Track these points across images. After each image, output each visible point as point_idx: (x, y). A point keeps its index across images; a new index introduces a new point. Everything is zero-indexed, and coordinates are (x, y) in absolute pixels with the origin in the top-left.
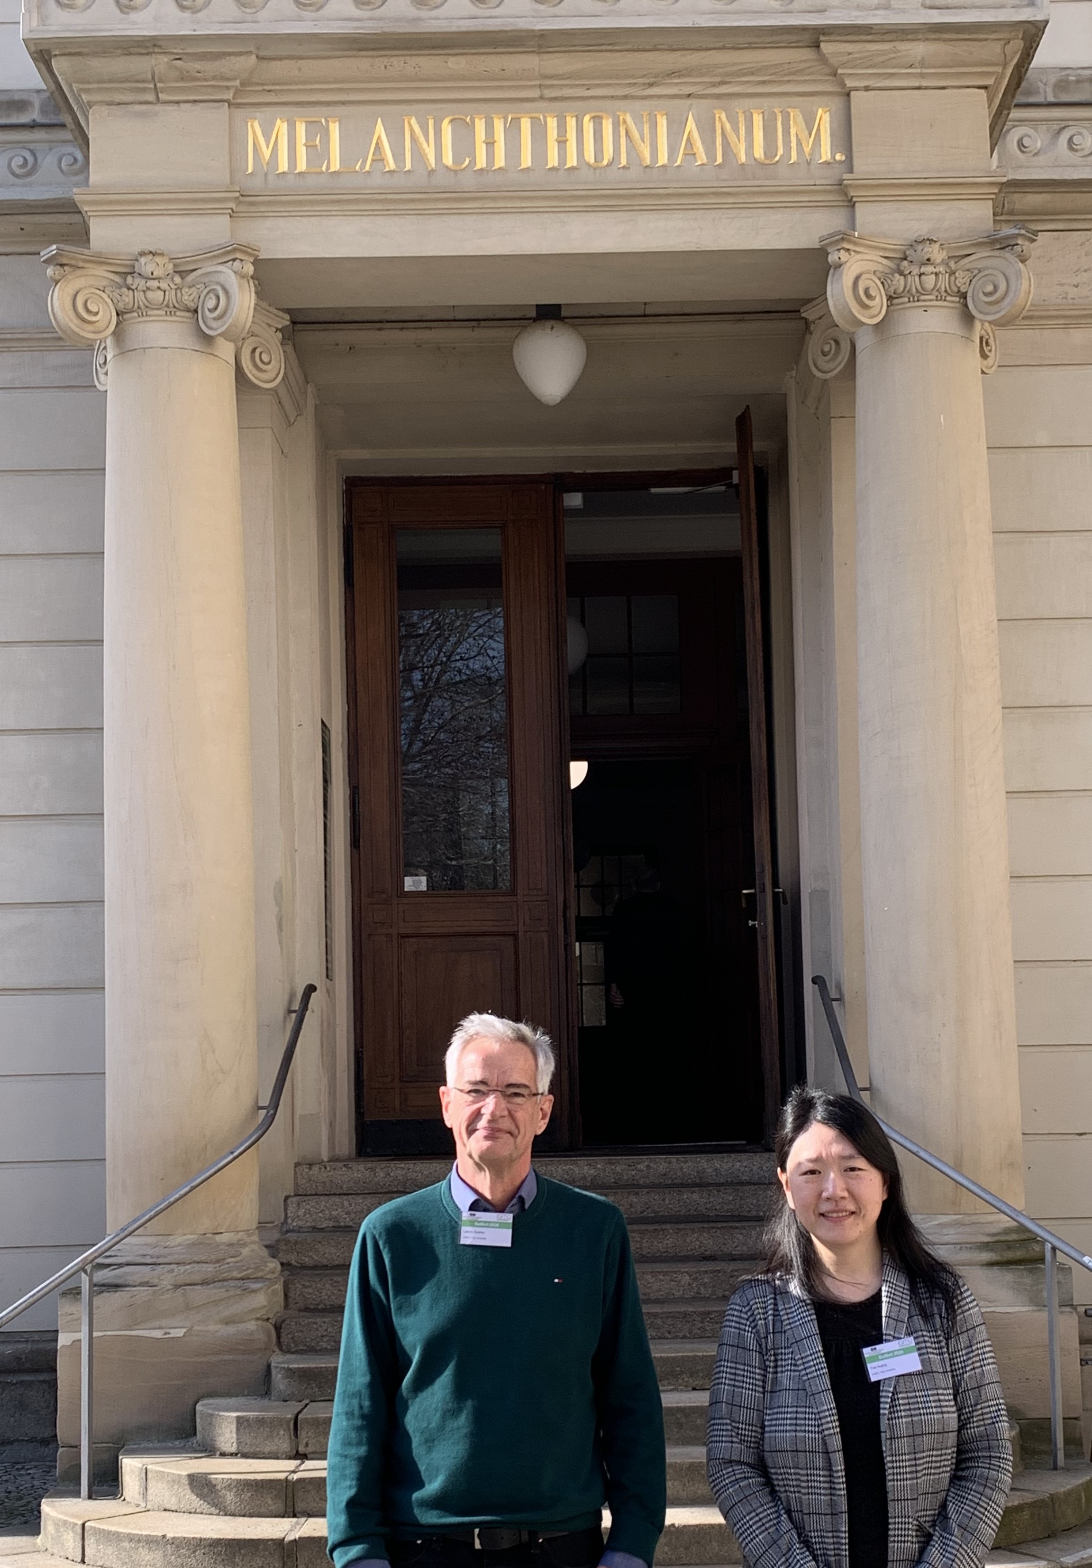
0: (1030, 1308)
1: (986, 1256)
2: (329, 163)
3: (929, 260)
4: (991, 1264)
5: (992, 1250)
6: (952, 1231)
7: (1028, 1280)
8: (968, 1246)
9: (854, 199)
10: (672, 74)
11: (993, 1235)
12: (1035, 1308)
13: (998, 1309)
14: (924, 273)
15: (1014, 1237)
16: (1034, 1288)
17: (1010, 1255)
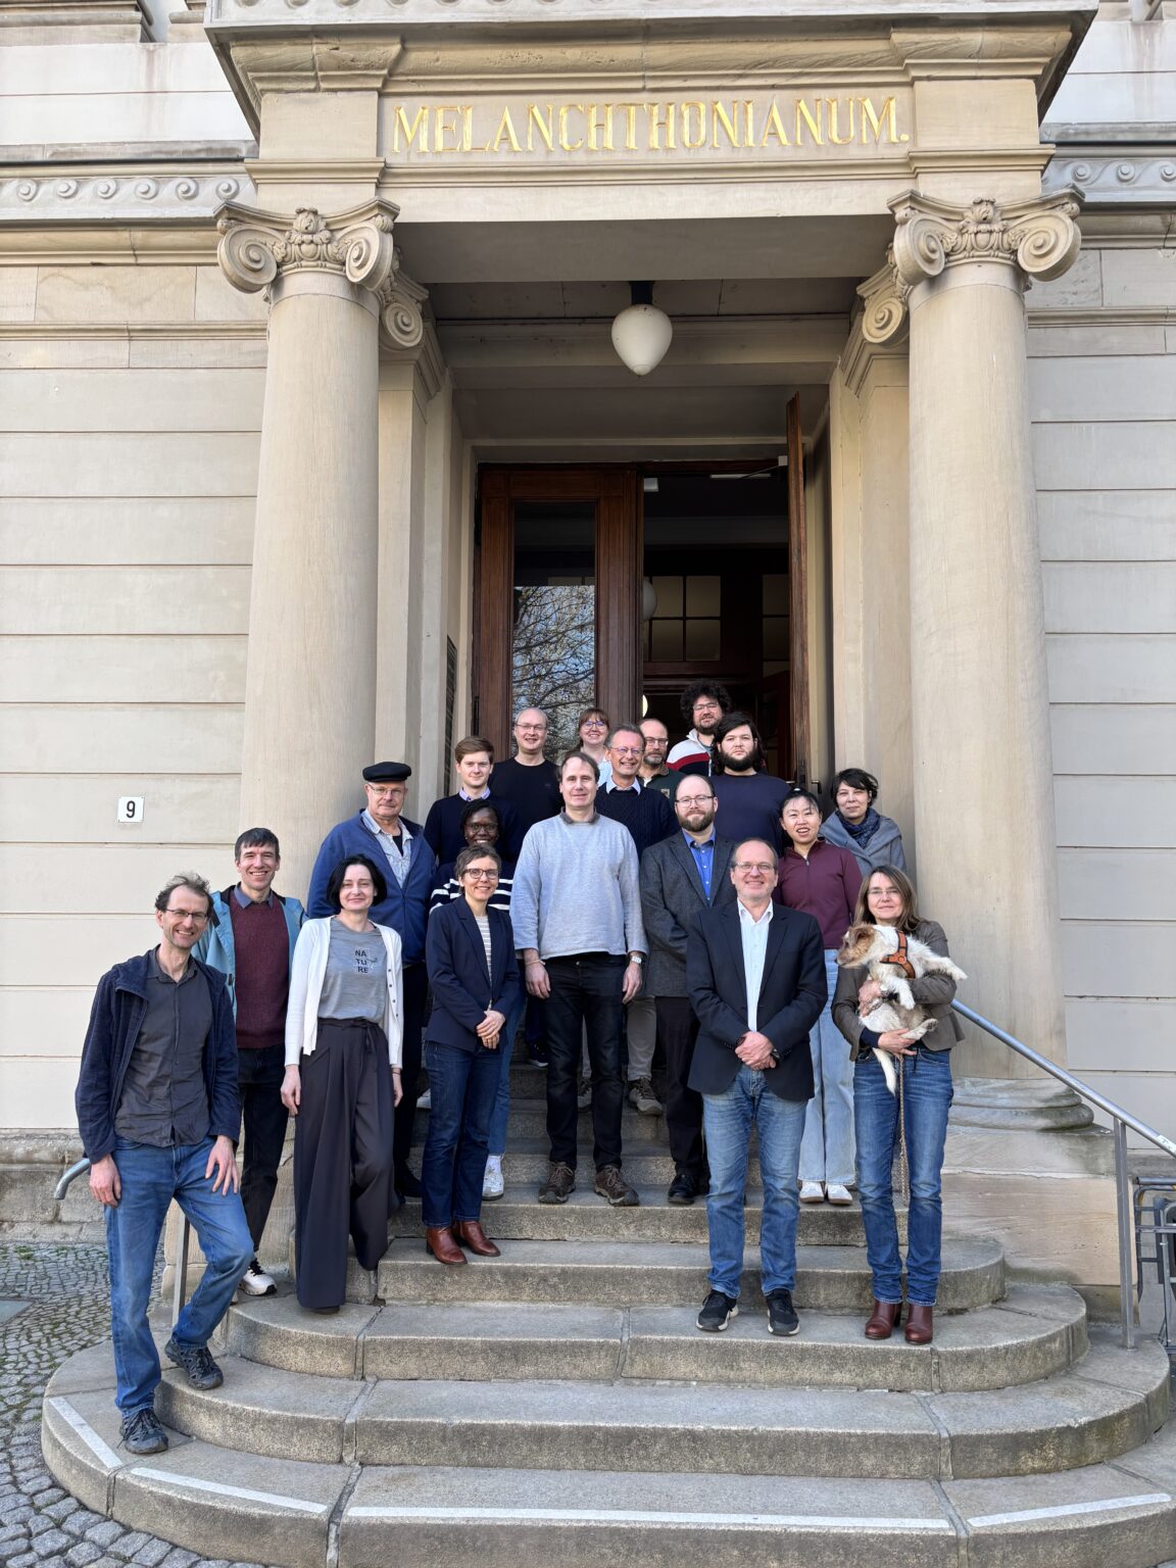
0: (1086, 1176)
1: (1042, 1122)
2: (462, 144)
3: (985, 219)
4: (1046, 1130)
5: (1046, 1117)
6: (1006, 1095)
7: (1084, 1148)
8: (1023, 1111)
9: (918, 170)
10: (757, 65)
11: (1046, 1101)
12: (1091, 1176)
13: (1053, 1175)
14: (980, 232)
15: (1064, 1102)
16: (1090, 1156)
17: (1064, 1121)
